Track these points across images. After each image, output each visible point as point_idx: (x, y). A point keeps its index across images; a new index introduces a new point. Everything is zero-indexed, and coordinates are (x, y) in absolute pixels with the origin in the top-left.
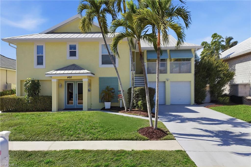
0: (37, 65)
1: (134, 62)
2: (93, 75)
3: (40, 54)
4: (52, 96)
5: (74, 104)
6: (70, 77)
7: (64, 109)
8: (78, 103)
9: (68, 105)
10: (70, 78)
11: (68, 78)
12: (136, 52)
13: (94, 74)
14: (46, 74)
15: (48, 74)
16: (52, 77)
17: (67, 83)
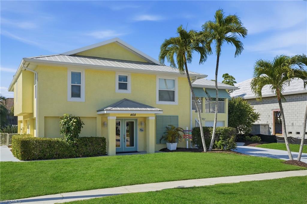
0: (71, 97)
3: (76, 83)
5: (122, 146)
6: (134, 115)
8: (127, 145)
10: (134, 116)
11: (131, 115)
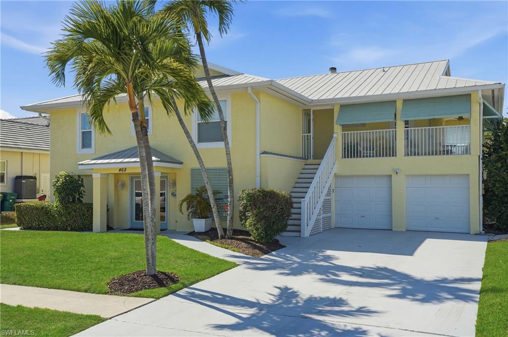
0: (82, 148)
1: (310, 133)
2: (180, 165)
3: (87, 128)
4: (92, 204)
6: (124, 169)
7: (128, 228)
9: (137, 221)
10: (124, 172)
11: (120, 171)
12: (313, 111)
13: (182, 163)
14: (79, 164)
15: (82, 164)
16: (92, 169)
17: (135, 180)
